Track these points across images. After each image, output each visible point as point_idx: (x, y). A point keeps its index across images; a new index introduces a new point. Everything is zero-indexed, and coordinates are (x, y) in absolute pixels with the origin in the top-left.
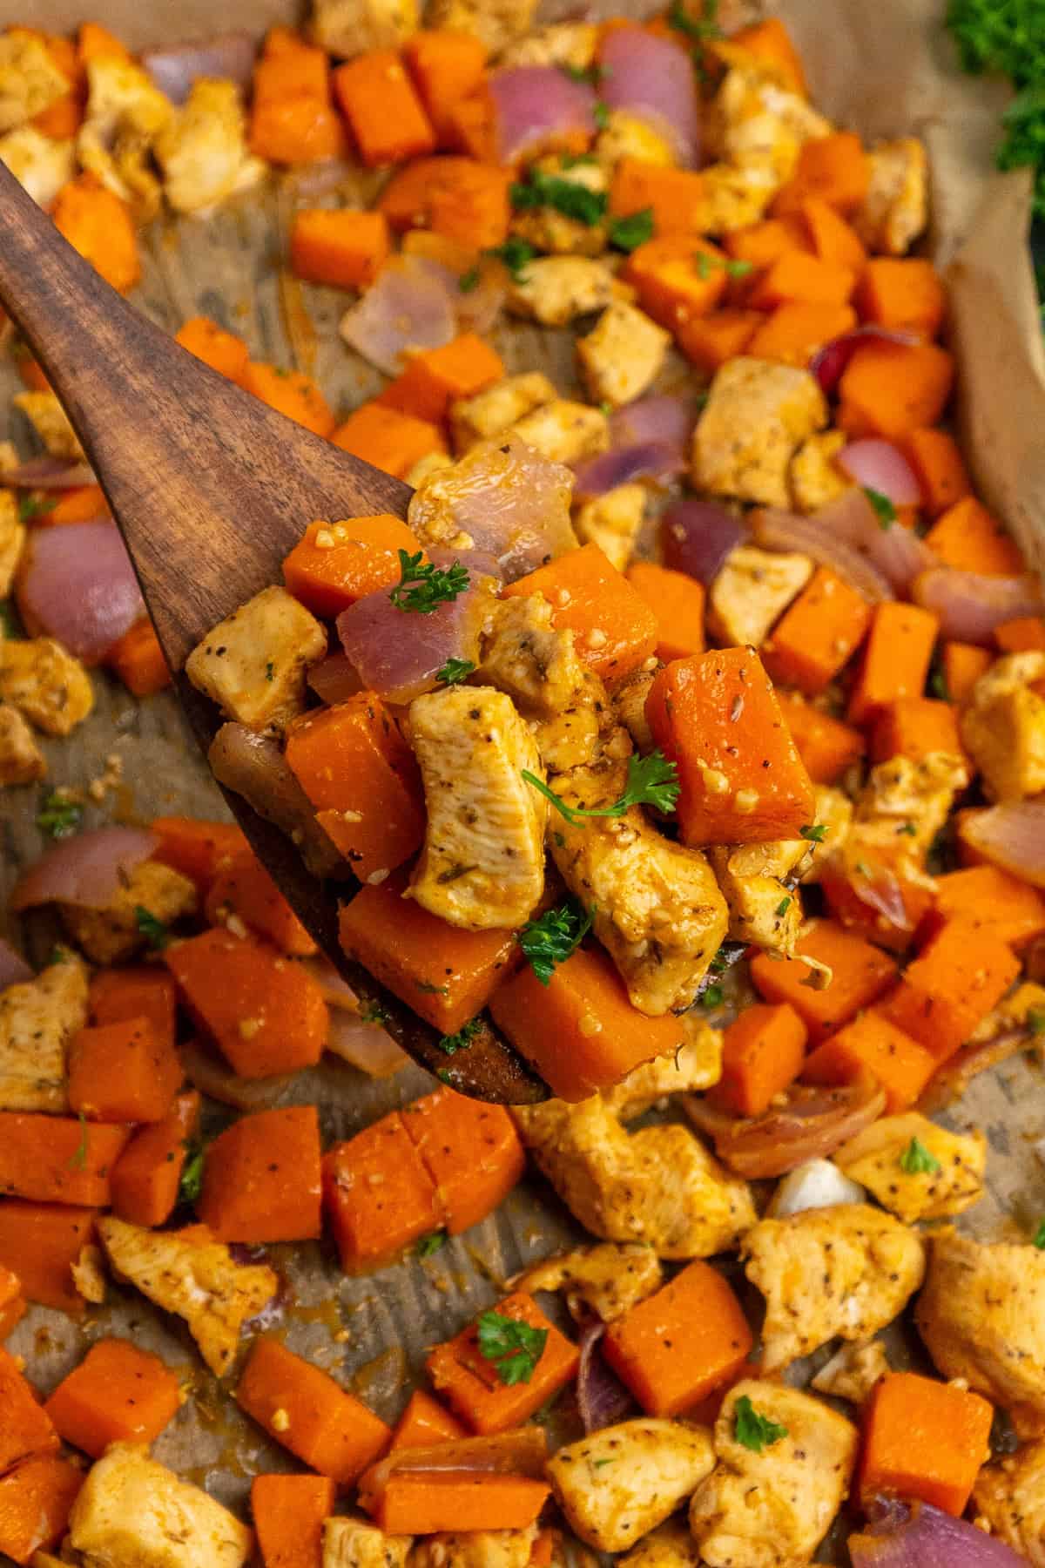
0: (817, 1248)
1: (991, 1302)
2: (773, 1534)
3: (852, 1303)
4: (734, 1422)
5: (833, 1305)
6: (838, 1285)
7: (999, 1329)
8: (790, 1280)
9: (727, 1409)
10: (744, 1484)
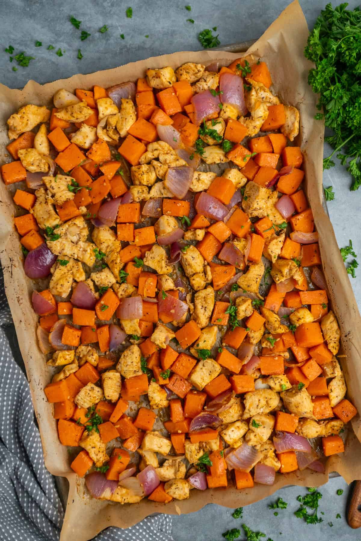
0: (257, 400)
1: (297, 407)
2: (260, 441)
3: (262, 409)
4: (252, 424)
5: (259, 410)
6: (259, 407)
7: (300, 410)
8: (251, 405)
9: (251, 421)
10: (255, 434)
